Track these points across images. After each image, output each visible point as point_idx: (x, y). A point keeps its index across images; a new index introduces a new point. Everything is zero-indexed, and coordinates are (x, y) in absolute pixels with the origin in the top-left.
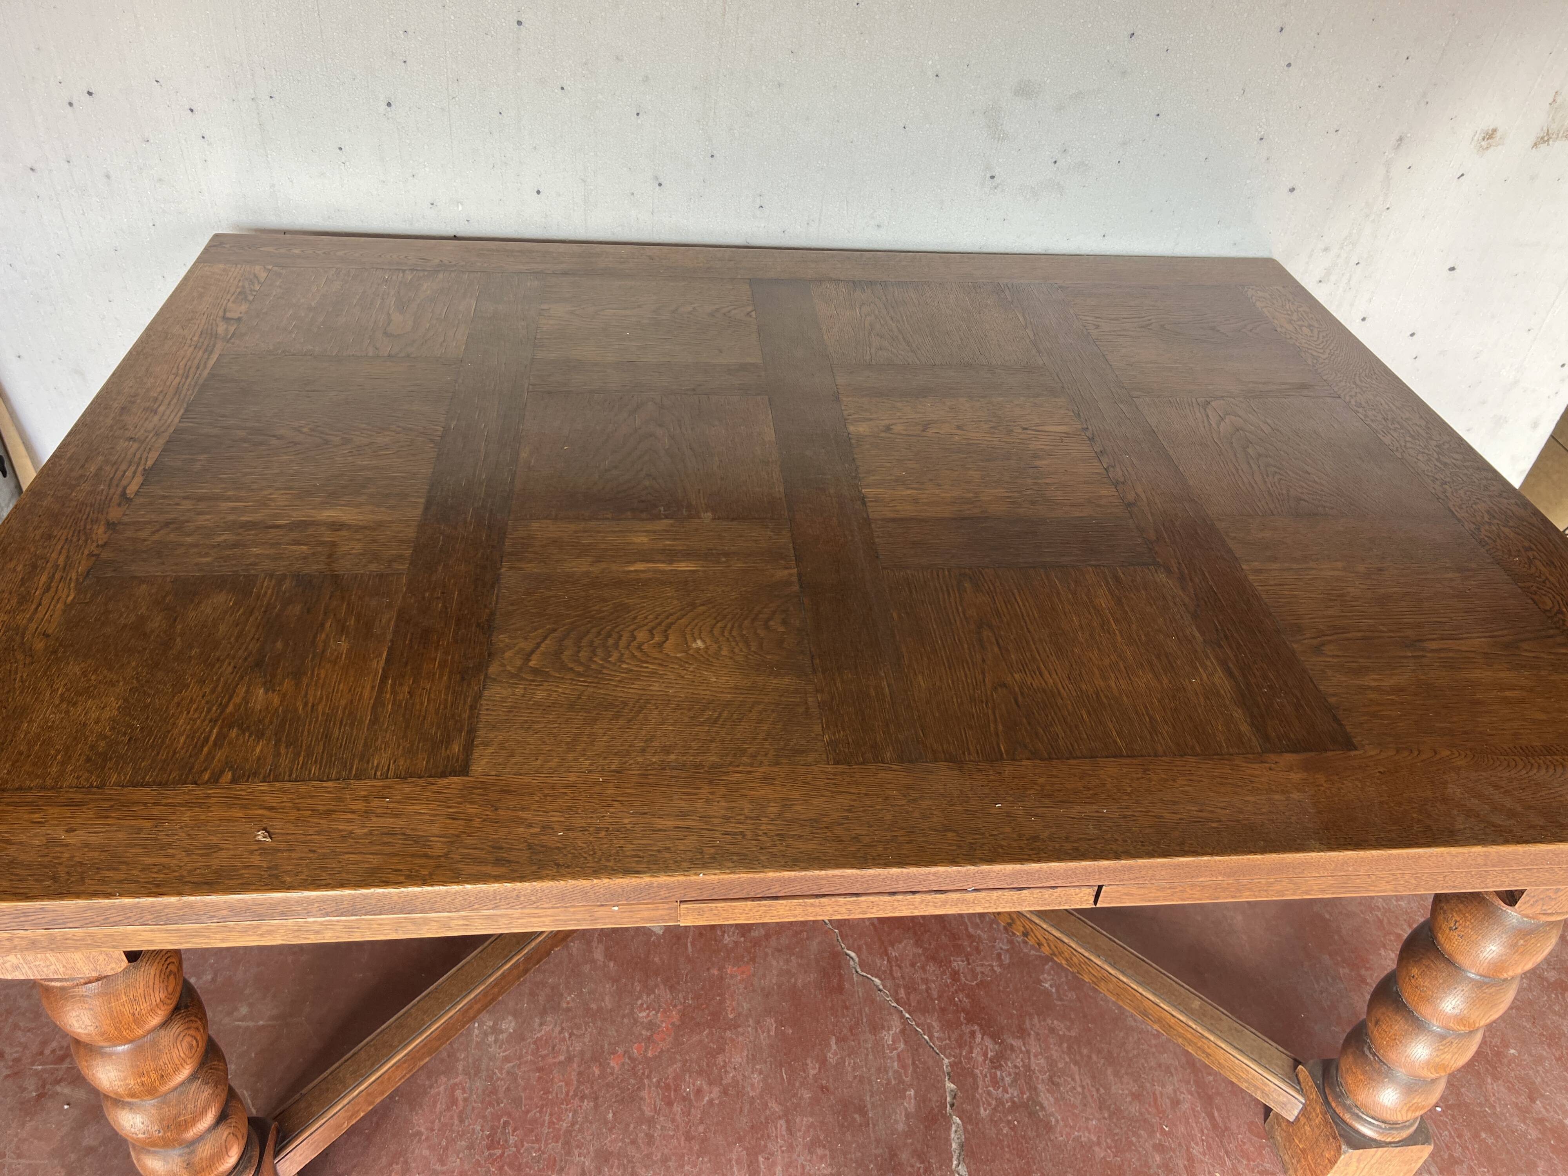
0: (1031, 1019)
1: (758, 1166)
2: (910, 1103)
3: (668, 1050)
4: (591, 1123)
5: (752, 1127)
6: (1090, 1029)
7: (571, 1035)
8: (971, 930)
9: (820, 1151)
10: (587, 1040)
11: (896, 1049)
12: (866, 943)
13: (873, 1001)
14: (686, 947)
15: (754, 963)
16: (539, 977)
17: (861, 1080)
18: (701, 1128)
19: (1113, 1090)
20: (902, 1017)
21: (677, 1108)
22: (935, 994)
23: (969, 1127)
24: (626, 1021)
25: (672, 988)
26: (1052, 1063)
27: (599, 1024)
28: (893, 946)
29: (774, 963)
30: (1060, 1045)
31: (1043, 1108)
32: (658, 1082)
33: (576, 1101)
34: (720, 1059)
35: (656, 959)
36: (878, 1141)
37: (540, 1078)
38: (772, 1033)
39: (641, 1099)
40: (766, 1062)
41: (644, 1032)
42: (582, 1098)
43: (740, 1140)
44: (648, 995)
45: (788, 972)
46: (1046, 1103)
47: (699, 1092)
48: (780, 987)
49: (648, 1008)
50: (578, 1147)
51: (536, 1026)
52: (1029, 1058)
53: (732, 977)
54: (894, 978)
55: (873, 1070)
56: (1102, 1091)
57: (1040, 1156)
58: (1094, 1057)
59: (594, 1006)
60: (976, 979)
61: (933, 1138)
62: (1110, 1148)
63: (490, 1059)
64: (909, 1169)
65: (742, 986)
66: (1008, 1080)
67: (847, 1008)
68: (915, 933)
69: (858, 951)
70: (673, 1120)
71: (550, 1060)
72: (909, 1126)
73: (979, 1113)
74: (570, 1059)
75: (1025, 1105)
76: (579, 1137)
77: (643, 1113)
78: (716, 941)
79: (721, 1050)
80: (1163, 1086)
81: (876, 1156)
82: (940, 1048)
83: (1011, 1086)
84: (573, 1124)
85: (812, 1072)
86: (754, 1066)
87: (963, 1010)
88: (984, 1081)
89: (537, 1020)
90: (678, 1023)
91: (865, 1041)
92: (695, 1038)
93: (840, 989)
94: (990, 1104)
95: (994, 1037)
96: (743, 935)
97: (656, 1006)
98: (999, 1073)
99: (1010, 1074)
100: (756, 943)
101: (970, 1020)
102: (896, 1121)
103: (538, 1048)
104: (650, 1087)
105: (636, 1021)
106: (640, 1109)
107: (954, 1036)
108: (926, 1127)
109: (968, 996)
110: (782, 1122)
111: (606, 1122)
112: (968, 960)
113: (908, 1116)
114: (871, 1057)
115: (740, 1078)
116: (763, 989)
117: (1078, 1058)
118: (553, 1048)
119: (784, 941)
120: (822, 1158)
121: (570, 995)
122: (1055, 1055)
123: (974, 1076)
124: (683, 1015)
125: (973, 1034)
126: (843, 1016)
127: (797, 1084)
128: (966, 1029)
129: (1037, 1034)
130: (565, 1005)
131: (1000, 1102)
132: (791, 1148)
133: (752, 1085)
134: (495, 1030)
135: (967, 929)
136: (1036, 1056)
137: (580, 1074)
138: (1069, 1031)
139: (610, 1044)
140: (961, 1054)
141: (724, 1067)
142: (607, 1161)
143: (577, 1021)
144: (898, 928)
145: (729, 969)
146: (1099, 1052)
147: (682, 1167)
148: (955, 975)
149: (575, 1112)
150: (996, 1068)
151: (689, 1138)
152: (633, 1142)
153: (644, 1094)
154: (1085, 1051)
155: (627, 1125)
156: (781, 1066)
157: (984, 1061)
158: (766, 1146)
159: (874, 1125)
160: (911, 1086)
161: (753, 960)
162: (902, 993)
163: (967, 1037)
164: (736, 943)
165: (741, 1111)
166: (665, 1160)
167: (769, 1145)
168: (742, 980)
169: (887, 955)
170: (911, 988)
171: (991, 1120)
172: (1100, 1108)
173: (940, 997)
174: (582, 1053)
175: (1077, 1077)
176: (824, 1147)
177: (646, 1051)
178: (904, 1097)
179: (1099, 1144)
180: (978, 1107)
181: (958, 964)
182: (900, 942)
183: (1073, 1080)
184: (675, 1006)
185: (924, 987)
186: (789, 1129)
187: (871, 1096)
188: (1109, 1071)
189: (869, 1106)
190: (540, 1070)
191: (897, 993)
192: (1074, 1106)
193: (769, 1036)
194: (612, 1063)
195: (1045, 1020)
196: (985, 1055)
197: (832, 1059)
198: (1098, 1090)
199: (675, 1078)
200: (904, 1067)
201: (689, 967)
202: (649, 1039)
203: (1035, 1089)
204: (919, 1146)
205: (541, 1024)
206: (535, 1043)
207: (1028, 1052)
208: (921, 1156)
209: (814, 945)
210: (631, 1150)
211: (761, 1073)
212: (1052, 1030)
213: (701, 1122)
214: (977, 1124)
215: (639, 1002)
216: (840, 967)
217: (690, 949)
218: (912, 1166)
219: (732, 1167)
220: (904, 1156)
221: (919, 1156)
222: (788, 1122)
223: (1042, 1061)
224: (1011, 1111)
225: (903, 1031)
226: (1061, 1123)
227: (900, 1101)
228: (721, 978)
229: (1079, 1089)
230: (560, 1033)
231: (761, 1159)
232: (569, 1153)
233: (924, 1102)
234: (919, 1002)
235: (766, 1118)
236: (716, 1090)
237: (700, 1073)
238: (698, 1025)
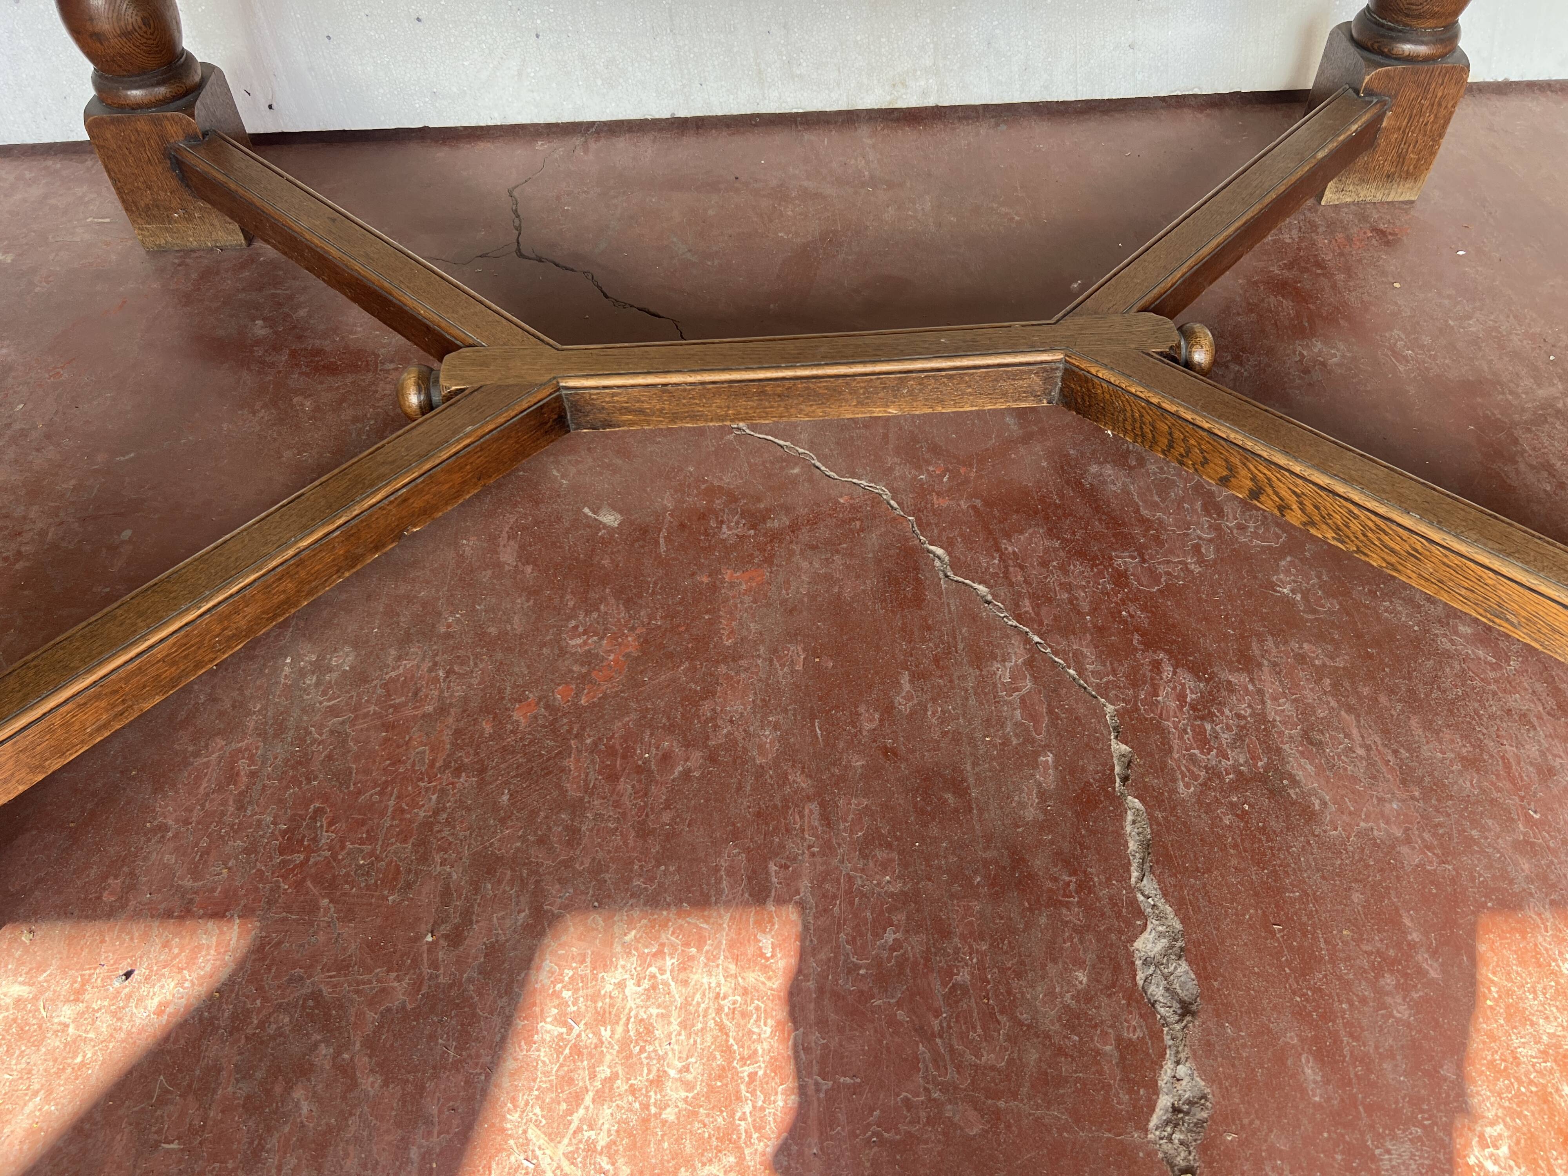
0: (1261, 641)
1: (767, 879)
2: (1045, 773)
3: (616, 694)
4: (469, 809)
5: (759, 815)
6: (1370, 656)
7: (448, 673)
8: (1144, 512)
9: (881, 854)
10: (475, 681)
11: (1017, 689)
12: (962, 535)
13: (974, 618)
14: (657, 543)
15: (771, 564)
16: (404, 588)
17: (956, 737)
18: (666, 817)
19: (1425, 752)
20: (1028, 641)
21: (625, 786)
22: (1085, 607)
23: (1159, 815)
24: (545, 651)
25: (629, 603)
26: (1305, 711)
27: (499, 656)
28: (1008, 536)
29: (805, 565)
30: (1319, 681)
31: (1294, 782)
32: (595, 744)
33: (448, 776)
34: (706, 708)
35: (606, 562)
36: (989, 838)
37: (386, 740)
38: (799, 667)
39: (563, 770)
40: (786, 711)
41: (576, 668)
42: (457, 772)
43: (735, 835)
44: (587, 613)
45: (828, 577)
46: (1300, 775)
47: (666, 758)
48: (813, 598)
49: (585, 632)
50: (440, 849)
51: (390, 661)
52: (1263, 703)
53: (732, 585)
54: (1011, 584)
55: (977, 722)
56: (1404, 754)
57: (1297, 861)
58: (1383, 699)
59: (493, 630)
60: (1158, 582)
61: (1091, 832)
62: (1430, 848)
63: (303, 710)
64: (1049, 884)
65: (748, 599)
66: (1226, 738)
67: (929, 628)
68: (1047, 518)
69: (948, 546)
70: (617, 805)
71: (408, 712)
72: (1045, 812)
73: (1174, 791)
74: (442, 710)
75: (1262, 779)
76: (446, 832)
77: (563, 792)
78: (707, 534)
79: (709, 693)
80: (1519, 745)
81: (986, 863)
82: (1098, 687)
83: (1233, 746)
84: (436, 812)
85: (868, 726)
86: (765, 716)
87: (1137, 629)
88: (1181, 738)
89: (393, 652)
90: (635, 654)
91: (962, 678)
92: (664, 676)
93: (918, 601)
94: (1195, 777)
95: (1198, 670)
96: (753, 527)
97: (600, 628)
98: (1208, 727)
99: (1229, 728)
100: (775, 537)
101: (1149, 644)
102: (1022, 805)
103: (388, 695)
104: (579, 752)
105: (563, 652)
106: (559, 786)
107: (1122, 669)
108: (1077, 814)
109: (1144, 609)
110: (814, 806)
111: (496, 807)
112: (1141, 555)
113: (1043, 795)
114: (972, 702)
115: (739, 735)
116: (783, 602)
117: (1353, 701)
118: (416, 694)
119: (822, 533)
120: (885, 866)
121: (452, 613)
122: (1310, 697)
123: (1163, 732)
124: (645, 642)
125: (1157, 666)
126: (923, 640)
127: (841, 745)
128: (1145, 659)
129: (1275, 664)
130: (443, 630)
131: (1214, 773)
132: (828, 848)
133: (761, 747)
134: (320, 667)
135: (1137, 511)
136: (1275, 699)
137: (458, 733)
138: (1332, 658)
139: (515, 686)
140: (1136, 697)
141: (713, 719)
142: (491, 871)
143: (461, 653)
144: (1017, 512)
145: (728, 575)
146: (1392, 692)
147: (629, 880)
148: (1120, 578)
149: (443, 792)
150: (1202, 718)
151: (643, 832)
152: (542, 841)
153: (570, 763)
154: (1366, 691)
155: (534, 813)
156: (813, 718)
157: (1181, 707)
158: (782, 846)
159: (981, 811)
160: (1047, 747)
161: (769, 560)
162: (1027, 605)
163: (1146, 670)
164: (741, 538)
165: (740, 788)
166: (597, 869)
167: (790, 844)
168: (750, 589)
169: (998, 550)
170: (1043, 597)
171: (1199, 802)
172: (1404, 782)
173: (1094, 611)
174: (466, 699)
175: (1355, 731)
176: (889, 846)
177: (577, 695)
178: (1035, 765)
179: (1408, 841)
180: (1174, 780)
181: (1125, 561)
182: (1021, 532)
183: (1347, 736)
184: (633, 629)
185: (1065, 596)
186: (826, 818)
187: (975, 764)
188: (1414, 722)
189: (971, 780)
190: (388, 727)
191: (1017, 605)
192: (1355, 779)
193: (793, 672)
194: (516, 716)
195: (1286, 642)
196: (1182, 697)
197: (903, 705)
198: (1395, 752)
199: (625, 738)
200: (1034, 717)
201: (661, 572)
202: (584, 678)
203: (1279, 751)
204: (1066, 846)
205: (399, 658)
206: (385, 686)
207: (1260, 692)
208: (1071, 863)
209: (873, 539)
210: (537, 854)
211: (776, 727)
212: (1301, 659)
213: (667, 807)
214: (1174, 808)
215: (573, 623)
216: (917, 569)
217: (663, 548)
218: (1055, 880)
219: (719, 881)
220: (1039, 863)
221: (1067, 863)
222: (823, 805)
223: (1287, 707)
224: (1234, 787)
225: (1030, 663)
226: (1333, 808)
227: (1027, 771)
228: (714, 588)
229: (1361, 752)
230: (430, 670)
231: (773, 868)
232: (424, 859)
233: (1072, 773)
234: (1056, 619)
235: (785, 800)
236: (697, 757)
237: (670, 729)
238: (670, 656)
